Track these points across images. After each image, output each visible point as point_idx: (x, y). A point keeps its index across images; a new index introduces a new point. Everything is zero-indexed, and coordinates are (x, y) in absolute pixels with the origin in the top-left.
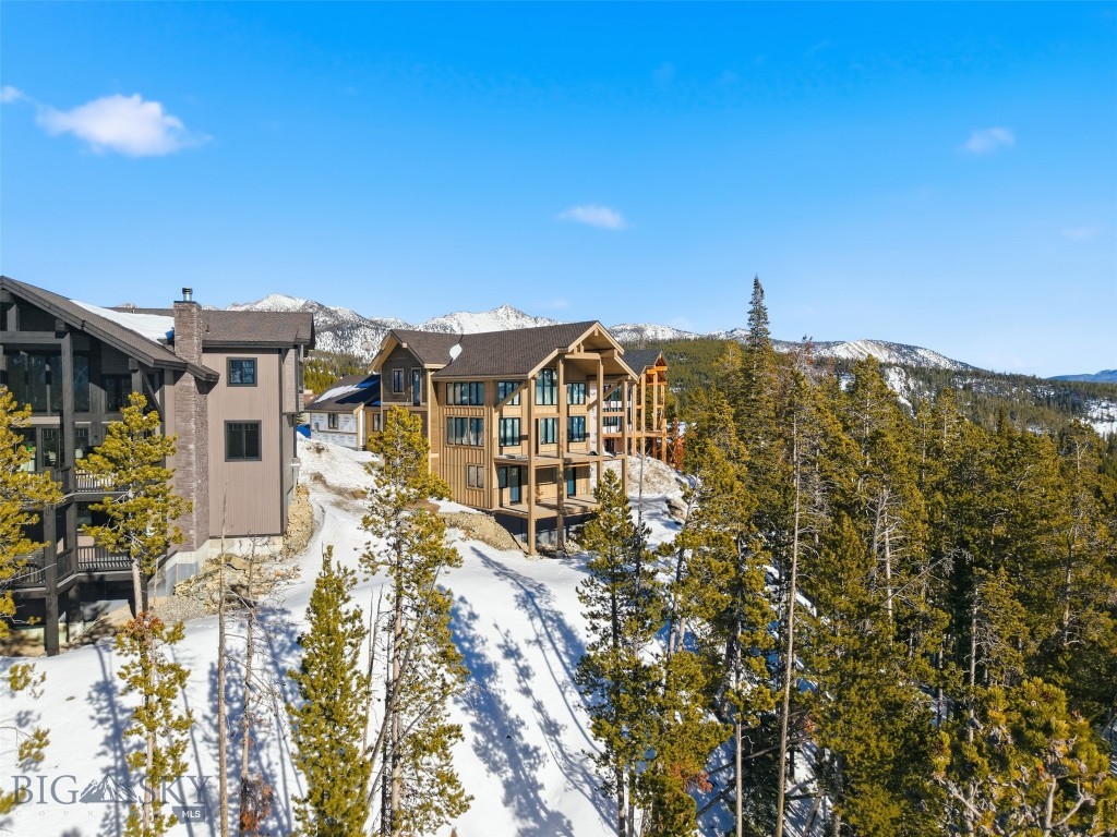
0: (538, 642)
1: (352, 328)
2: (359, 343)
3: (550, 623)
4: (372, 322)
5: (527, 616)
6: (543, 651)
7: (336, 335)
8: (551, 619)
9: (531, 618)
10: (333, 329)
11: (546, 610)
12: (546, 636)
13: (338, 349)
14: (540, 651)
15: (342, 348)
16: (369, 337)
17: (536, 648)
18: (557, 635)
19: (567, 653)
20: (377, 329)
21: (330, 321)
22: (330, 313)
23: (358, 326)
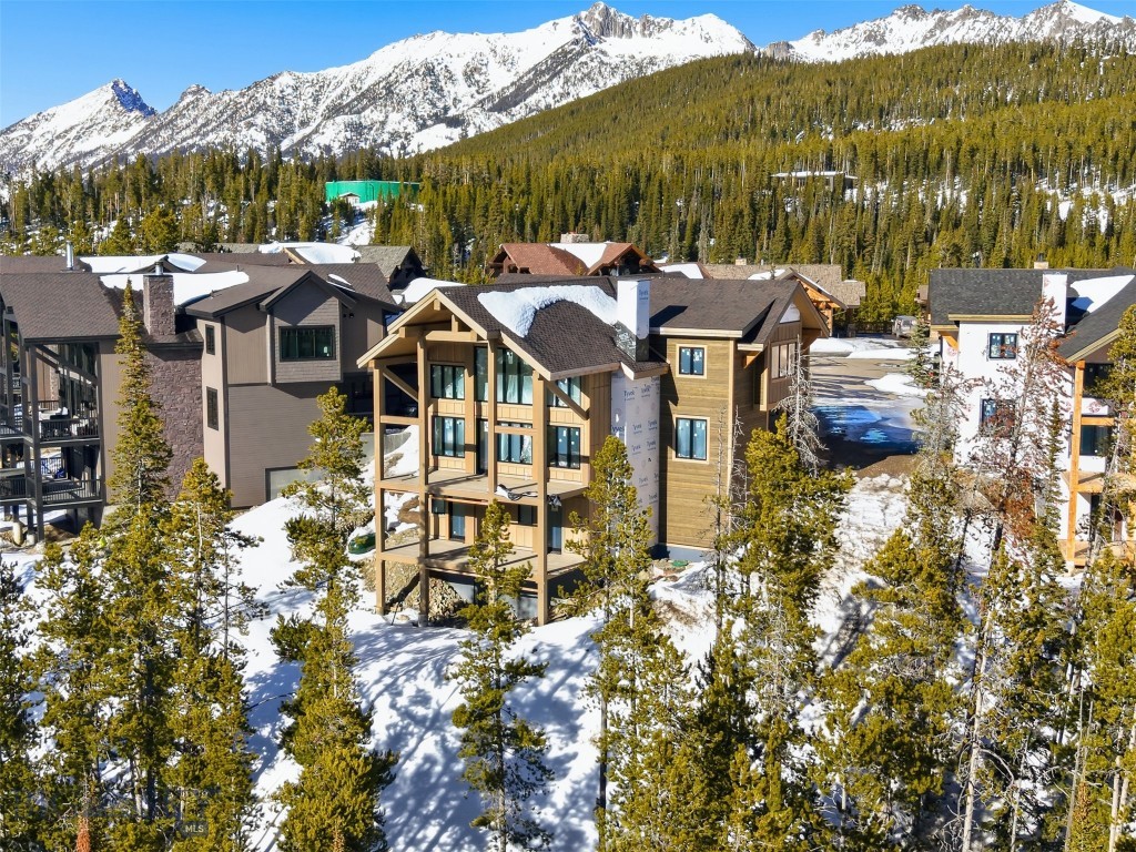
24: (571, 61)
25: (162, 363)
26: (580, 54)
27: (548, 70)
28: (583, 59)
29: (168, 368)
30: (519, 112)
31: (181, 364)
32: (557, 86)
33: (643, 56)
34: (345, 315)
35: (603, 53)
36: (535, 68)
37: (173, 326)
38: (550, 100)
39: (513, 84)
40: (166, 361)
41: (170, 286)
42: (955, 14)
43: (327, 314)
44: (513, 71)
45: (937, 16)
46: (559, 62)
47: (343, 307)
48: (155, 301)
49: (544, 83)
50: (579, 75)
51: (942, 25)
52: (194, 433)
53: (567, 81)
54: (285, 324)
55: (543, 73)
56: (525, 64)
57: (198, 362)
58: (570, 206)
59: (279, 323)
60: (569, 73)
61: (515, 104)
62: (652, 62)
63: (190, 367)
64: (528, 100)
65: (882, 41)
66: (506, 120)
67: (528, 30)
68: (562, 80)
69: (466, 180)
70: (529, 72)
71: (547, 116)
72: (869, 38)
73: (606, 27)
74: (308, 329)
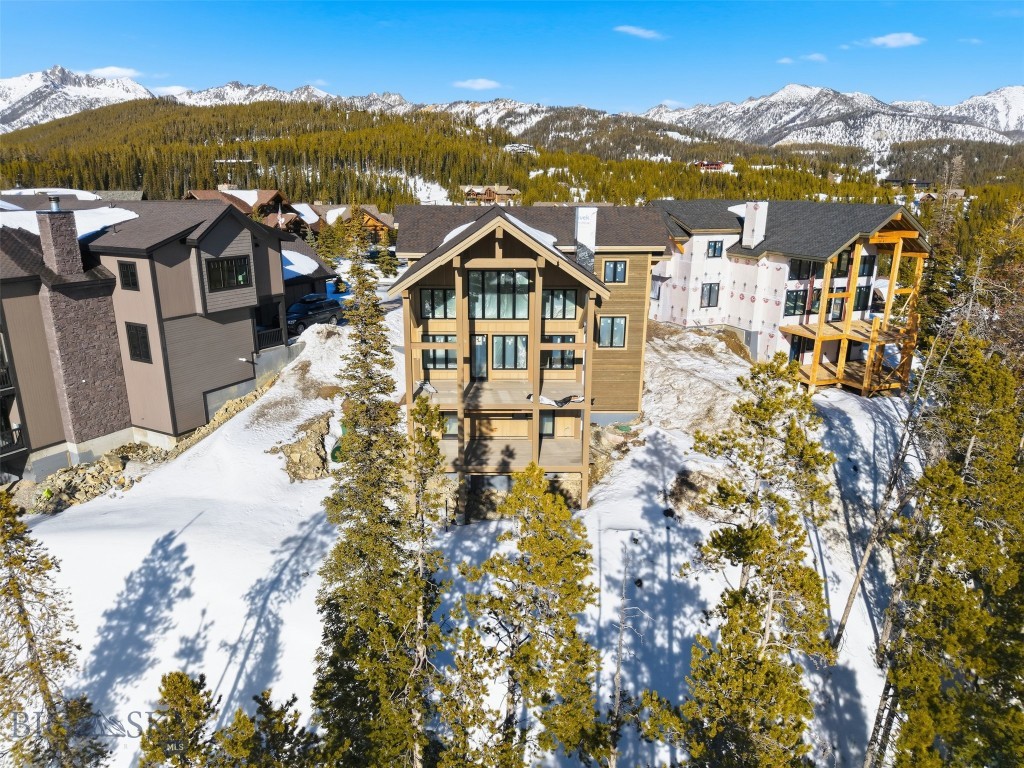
0: (234, 649)
1: (867, 116)
2: (870, 133)
3: (263, 629)
4: (892, 108)
5: (247, 611)
6: (230, 662)
7: (847, 124)
8: (268, 625)
9: (249, 615)
10: (843, 118)
11: (270, 612)
12: (246, 645)
13: (847, 140)
14: (227, 660)
15: (852, 138)
16: (883, 126)
17: (225, 655)
18: (260, 648)
19: (249, 677)
20: (894, 115)
21: (843, 109)
22: (845, 101)
23: (873, 113)
24: (46, 97)
25: (74, 303)
26: (50, 94)
27: (31, 102)
28: (54, 96)
29: (81, 307)
30: (17, 124)
31: (92, 302)
32: (39, 111)
33: (91, 97)
34: (256, 245)
35: (66, 94)
36: (22, 100)
37: (80, 265)
38: (36, 119)
39: (9, 108)
40: (77, 299)
41: (72, 223)
42: (258, 88)
43: (241, 245)
44: (8, 101)
45: (250, 88)
46: (37, 97)
47: (254, 237)
48: (59, 239)
49: (30, 109)
50: (53, 106)
51: (252, 92)
52: (114, 367)
53: (45, 108)
54: (209, 256)
55: (28, 103)
56: (15, 97)
57: (109, 297)
58: (98, 175)
59: (205, 255)
60: (46, 103)
61: (13, 120)
62: (97, 100)
63: (103, 304)
64: (22, 118)
65: (223, 99)
66: (10, 130)
67: (14, 78)
68: (42, 108)
69: (24, 160)
70: (19, 101)
71: (36, 129)
72: (216, 97)
73: (65, 79)
74: (229, 260)
